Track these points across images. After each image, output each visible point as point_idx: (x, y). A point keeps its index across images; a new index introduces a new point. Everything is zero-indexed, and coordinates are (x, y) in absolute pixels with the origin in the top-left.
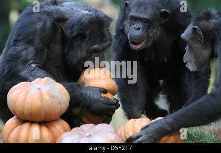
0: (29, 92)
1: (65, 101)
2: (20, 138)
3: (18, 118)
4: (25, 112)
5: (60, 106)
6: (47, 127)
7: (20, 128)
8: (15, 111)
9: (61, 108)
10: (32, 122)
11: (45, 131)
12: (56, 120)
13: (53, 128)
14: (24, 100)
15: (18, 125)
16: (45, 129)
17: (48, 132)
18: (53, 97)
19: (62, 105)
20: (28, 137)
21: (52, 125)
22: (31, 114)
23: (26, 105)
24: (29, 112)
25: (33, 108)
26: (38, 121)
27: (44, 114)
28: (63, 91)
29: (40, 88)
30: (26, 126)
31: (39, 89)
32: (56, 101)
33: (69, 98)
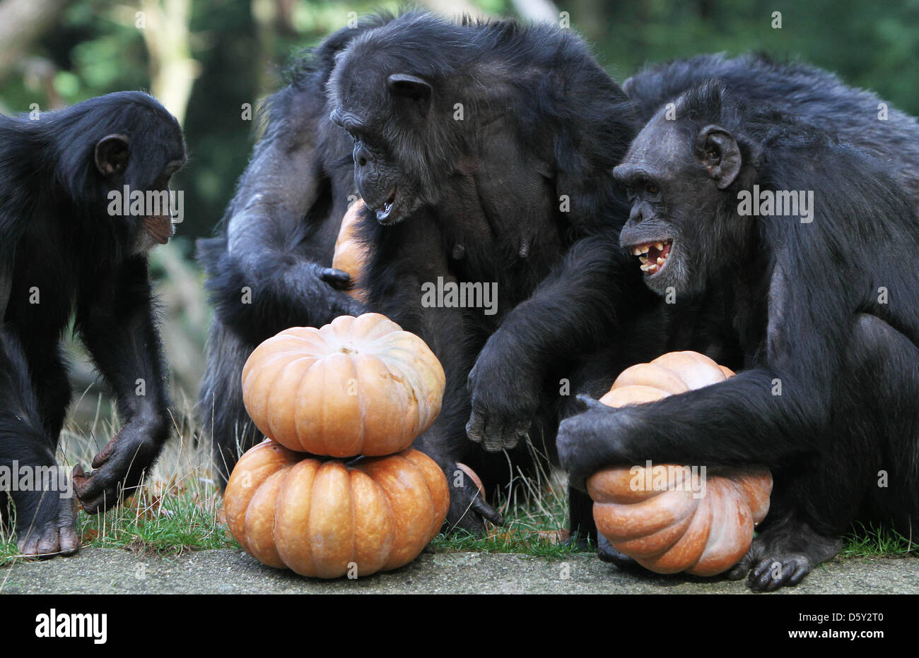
0: (314, 361)
1: (429, 393)
2: (282, 513)
3: (276, 444)
4: (302, 426)
5: (412, 409)
6: (372, 476)
7: (284, 479)
8: (266, 424)
9: (417, 412)
10: (322, 459)
11: (364, 489)
12: (401, 453)
13: (390, 479)
14: (298, 386)
15: (277, 469)
16: (363, 484)
17: (376, 491)
18: (392, 376)
19: (422, 405)
20: (310, 507)
21: (385, 469)
22: (320, 432)
23: (303, 403)
24: (312, 425)
25: (326, 413)
26: (342, 454)
27: (360, 433)
28: (424, 357)
29: (348, 347)
30: (303, 470)
31: (345, 351)
32: (402, 390)
33: (443, 382)
